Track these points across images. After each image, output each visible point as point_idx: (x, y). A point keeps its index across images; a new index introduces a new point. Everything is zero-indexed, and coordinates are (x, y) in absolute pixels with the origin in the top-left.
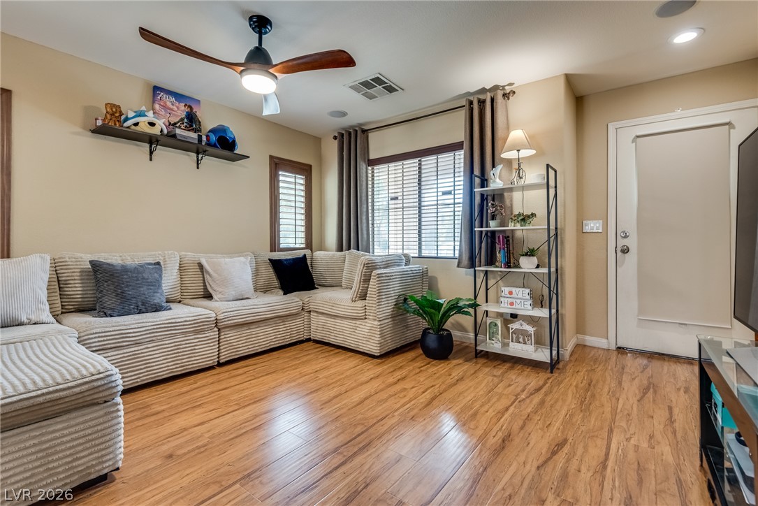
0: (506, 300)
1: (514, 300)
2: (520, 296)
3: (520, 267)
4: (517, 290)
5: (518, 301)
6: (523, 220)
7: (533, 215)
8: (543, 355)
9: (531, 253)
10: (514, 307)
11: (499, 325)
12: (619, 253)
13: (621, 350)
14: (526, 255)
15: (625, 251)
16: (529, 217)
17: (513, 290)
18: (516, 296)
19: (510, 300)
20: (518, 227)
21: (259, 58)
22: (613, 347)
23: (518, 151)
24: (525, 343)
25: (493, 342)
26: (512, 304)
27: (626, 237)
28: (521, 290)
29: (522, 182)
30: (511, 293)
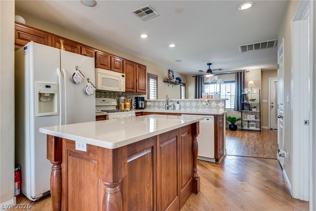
2: (252, 117)
3: (252, 110)
6: (253, 100)
7: (255, 99)
8: (259, 129)
9: (255, 107)
11: (247, 123)
12: (271, 107)
13: (271, 129)
14: (254, 108)
15: (272, 107)
16: (254, 100)
17: (250, 115)
20: (252, 102)
21: (210, 71)
22: (270, 128)
23: (251, 86)
24: (253, 127)
25: (245, 127)
26: (250, 118)
27: (272, 104)
28: (252, 115)
29: (252, 92)
30: (250, 116)
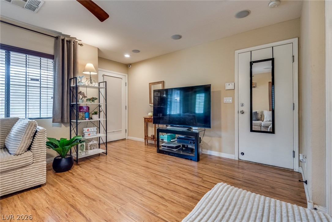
0: (87, 133)
1: (90, 133)
2: (92, 130)
3: (92, 119)
4: (91, 128)
5: (92, 133)
10: (90, 135)
11: (85, 145)
14: (94, 114)
17: (89, 129)
18: (91, 131)
19: (88, 133)
23: (90, 72)
24: (94, 148)
25: (81, 153)
28: (93, 128)
29: (92, 85)
